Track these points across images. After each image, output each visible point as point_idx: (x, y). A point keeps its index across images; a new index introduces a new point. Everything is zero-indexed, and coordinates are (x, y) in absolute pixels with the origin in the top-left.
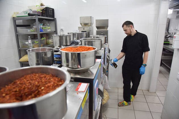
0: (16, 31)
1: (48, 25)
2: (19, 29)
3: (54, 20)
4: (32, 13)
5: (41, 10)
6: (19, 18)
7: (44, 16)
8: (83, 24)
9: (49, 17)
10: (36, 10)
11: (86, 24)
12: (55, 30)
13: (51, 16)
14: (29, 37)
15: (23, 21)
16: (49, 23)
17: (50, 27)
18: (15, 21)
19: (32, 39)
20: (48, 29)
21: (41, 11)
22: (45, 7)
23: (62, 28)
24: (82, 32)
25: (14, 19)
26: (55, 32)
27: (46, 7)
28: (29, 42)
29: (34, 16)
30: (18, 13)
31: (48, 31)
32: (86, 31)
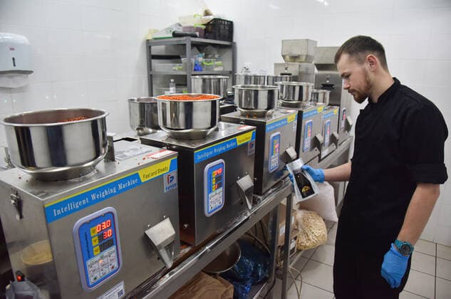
0: (150, 67)
1: (217, 56)
2: (155, 63)
3: (231, 47)
4: (180, 31)
5: (204, 25)
6: (158, 41)
7: (207, 38)
8: (287, 57)
9: (221, 39)
10: (193, 25)
11: (295, 58)
12: (231, 70)
13: (224, 36)
14: (172, 80)
15: (166, 48)
16: (218, 53)
17: (220, 62)
18: (150, 47)
19: (178, 85)
20: (217, 66)
21: (204, 27)
22: (211, 18)
23: (247, 64)
24: (282, 74)
25: (149, 44)
26: (230, 72)
27: (214, 19)
28: (171, 92)
29: (184, 38)
30: (155, 31)
31: (216, 69)
32: (290, 74)
